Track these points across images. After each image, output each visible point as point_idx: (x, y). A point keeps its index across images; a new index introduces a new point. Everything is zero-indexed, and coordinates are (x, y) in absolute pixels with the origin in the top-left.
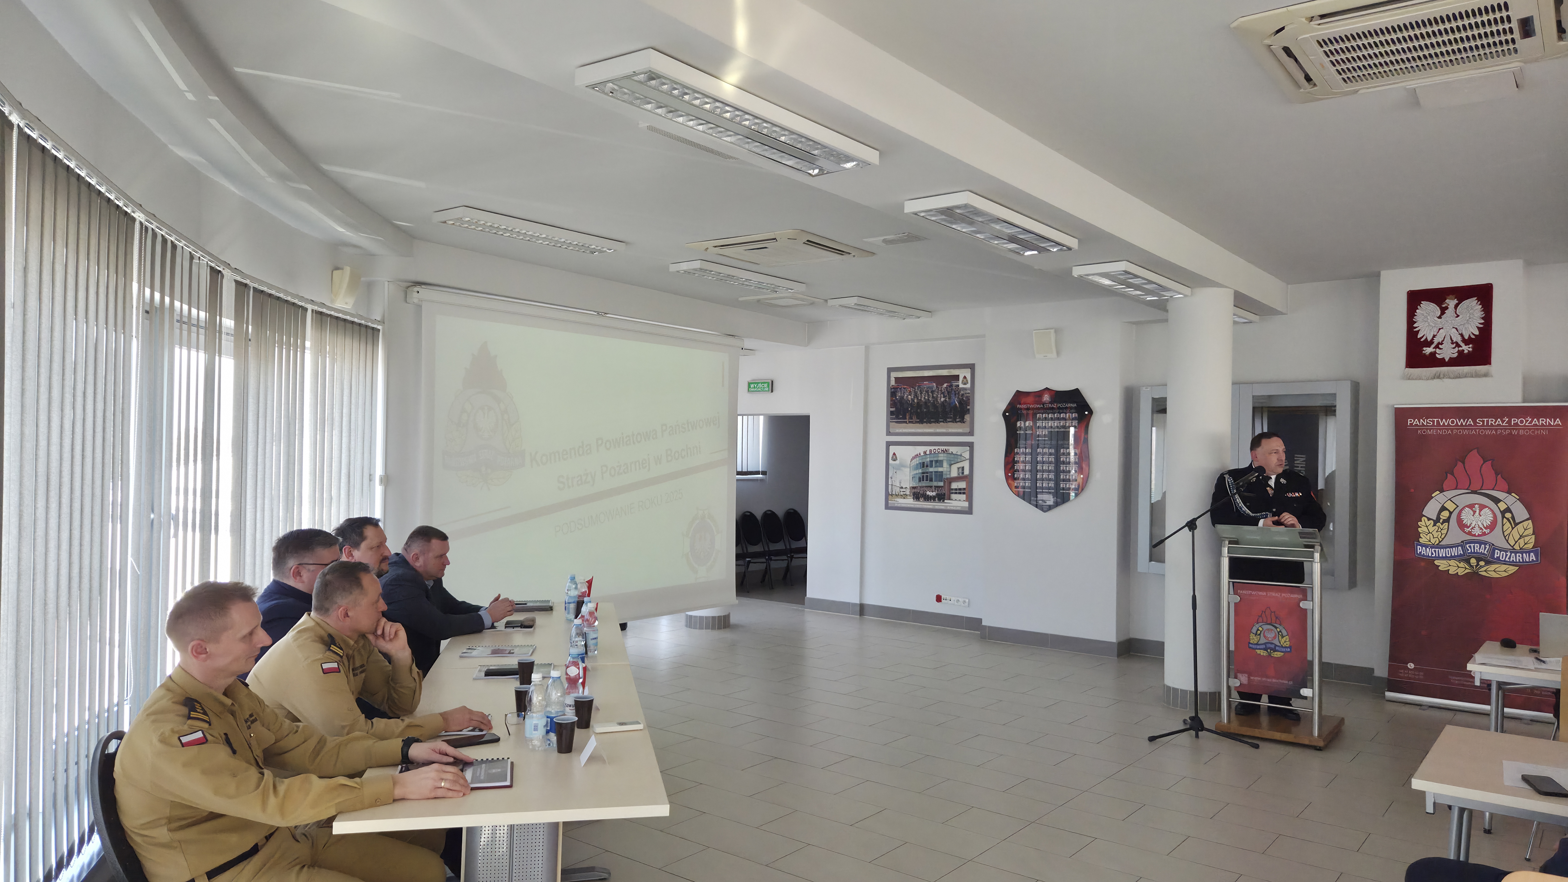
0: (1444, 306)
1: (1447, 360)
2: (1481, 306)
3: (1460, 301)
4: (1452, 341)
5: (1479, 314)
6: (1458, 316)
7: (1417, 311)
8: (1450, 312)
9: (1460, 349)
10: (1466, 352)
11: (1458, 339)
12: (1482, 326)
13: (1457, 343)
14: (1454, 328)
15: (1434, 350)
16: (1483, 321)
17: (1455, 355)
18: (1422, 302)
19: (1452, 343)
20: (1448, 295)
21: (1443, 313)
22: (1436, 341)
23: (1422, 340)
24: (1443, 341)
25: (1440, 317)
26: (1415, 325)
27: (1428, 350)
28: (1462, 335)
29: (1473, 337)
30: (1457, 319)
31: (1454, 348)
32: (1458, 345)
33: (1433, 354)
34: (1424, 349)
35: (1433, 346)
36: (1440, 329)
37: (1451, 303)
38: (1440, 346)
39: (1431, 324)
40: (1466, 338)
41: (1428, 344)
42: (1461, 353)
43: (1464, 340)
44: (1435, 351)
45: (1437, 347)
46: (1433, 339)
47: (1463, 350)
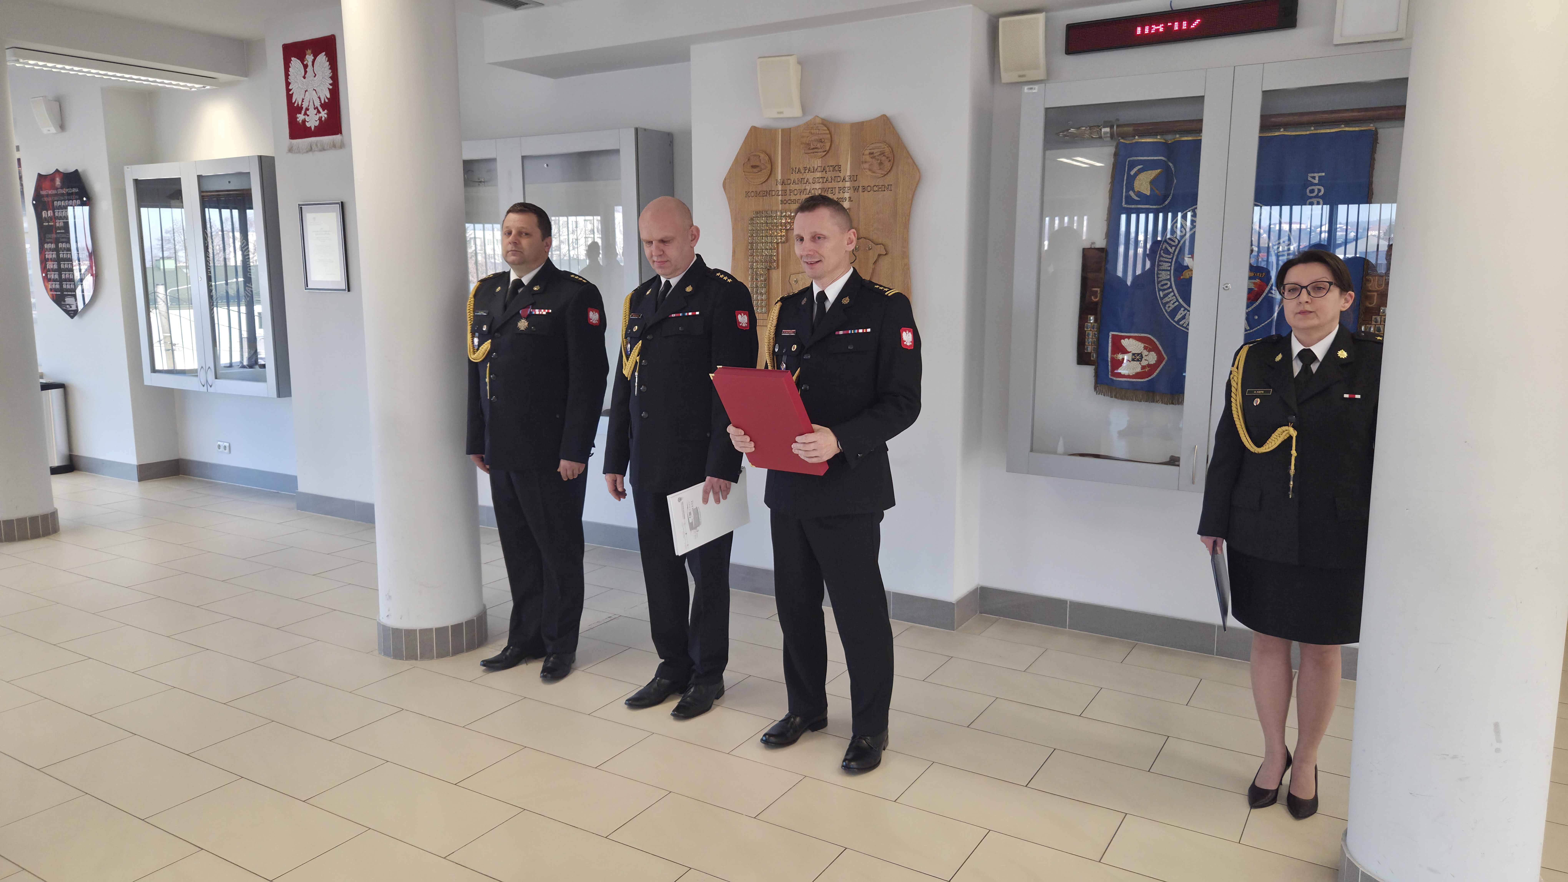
0: (305, 63)
1: (313, 129)
2: (328, 63)
3: (315, 57)
4: (314, 106)
5: (328, 73)
6: (316, 75)
7: (290, 69)
8: (309, 69)
9: (320, 115)
10: (323, 119)
11: (318, 104)
12: (331, 87)
13: (317, 108)
14: (314, 90)
15: (304, 117)
16: (331, 82)
17: (317, 123)
18: (293, 59)
19: (315, 109)
20: (307, 50)
21: (306, 72)
22: (304, 106)
23: (295, 105)
24: (308, 106)
25: (304, 77)
26: (290, 88)
27: (300, 117)
28: (319, 98)
29: (327, 101)
30: (315, 78)
31: (316, 114)
32: (319, 112)
33: (304, 121)
34: (298, 115)
35: (303, 112)
36: (306, 91)
37: (309, 58)
38: (308, 113)
39: (300, 85)
40: (323, 102)
41: (299, 109)
42: (320, 119)
43: (322, 105)
44: (305, 119)
45: (305, 114)
46: (302, 105)
47: (322, 117)
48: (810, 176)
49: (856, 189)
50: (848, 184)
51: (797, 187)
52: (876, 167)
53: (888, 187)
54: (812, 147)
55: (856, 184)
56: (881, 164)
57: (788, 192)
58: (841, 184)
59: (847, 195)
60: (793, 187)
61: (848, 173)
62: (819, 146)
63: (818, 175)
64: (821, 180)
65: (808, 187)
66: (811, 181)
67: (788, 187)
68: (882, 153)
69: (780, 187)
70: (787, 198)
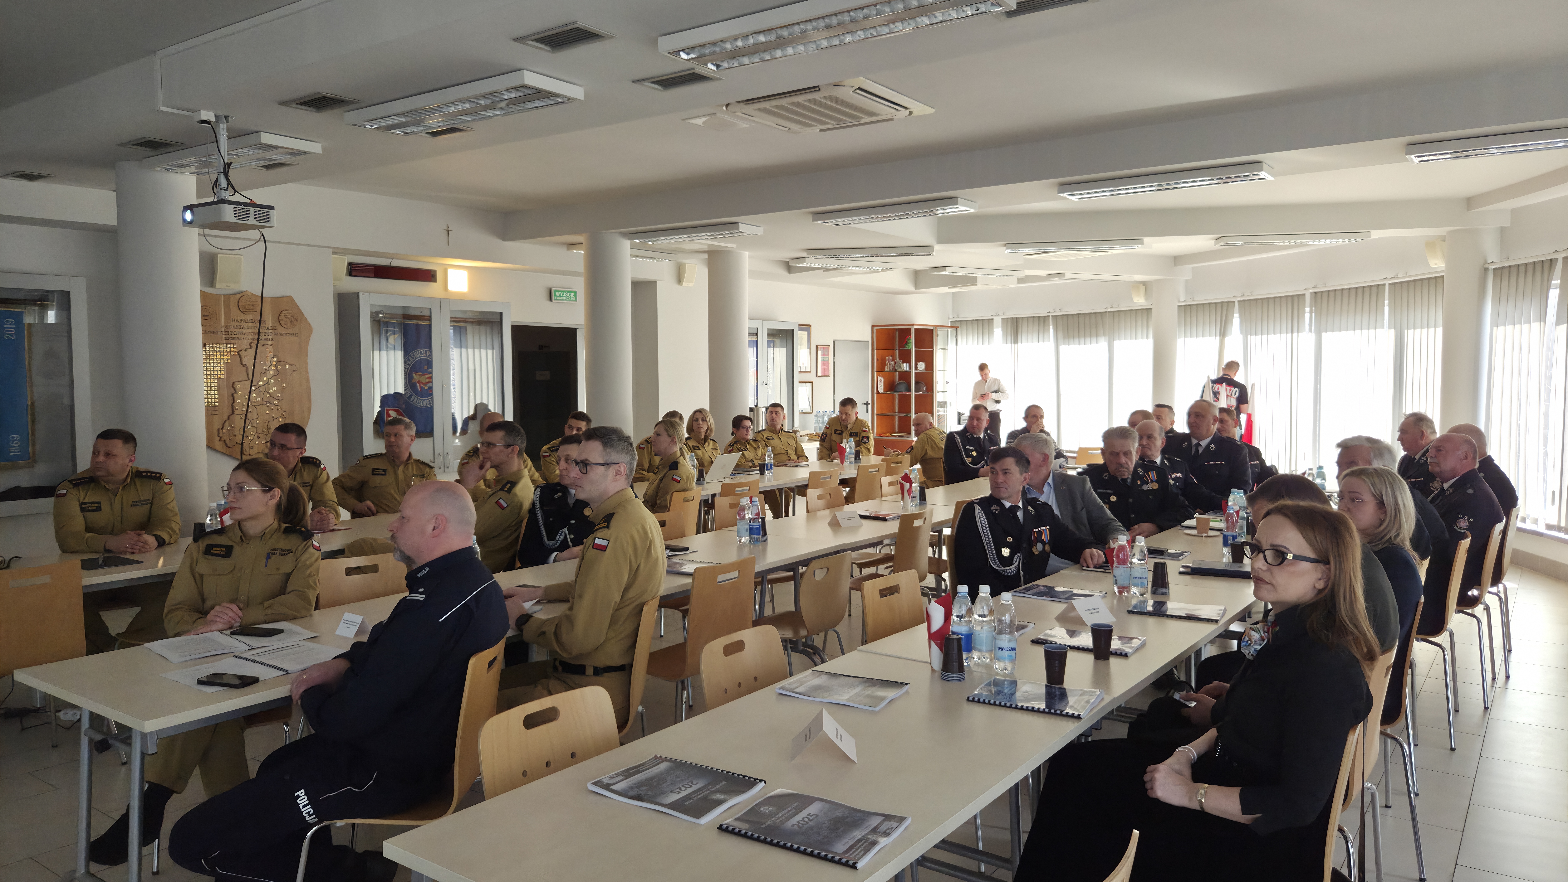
48: (245, 325)
49: (276, 334)
50: (270, 331)
51: (236, 330)
52: (289, 324)
53: (296, 335)
54: (247, 308)
55: (276, 331)
56: (291, 322)
57: (230, 333)
58: (266, 331)
59: (270, 337)
60: (232, 330)
61: (271, 325)
62: (251, 308)
63: (250, 324)
64: (252, 327)
65: (244, 331)
66: (246, 327)
67: (230, 330)
68: (292, 316)
69: (223, 329)
70: (229, 336)
